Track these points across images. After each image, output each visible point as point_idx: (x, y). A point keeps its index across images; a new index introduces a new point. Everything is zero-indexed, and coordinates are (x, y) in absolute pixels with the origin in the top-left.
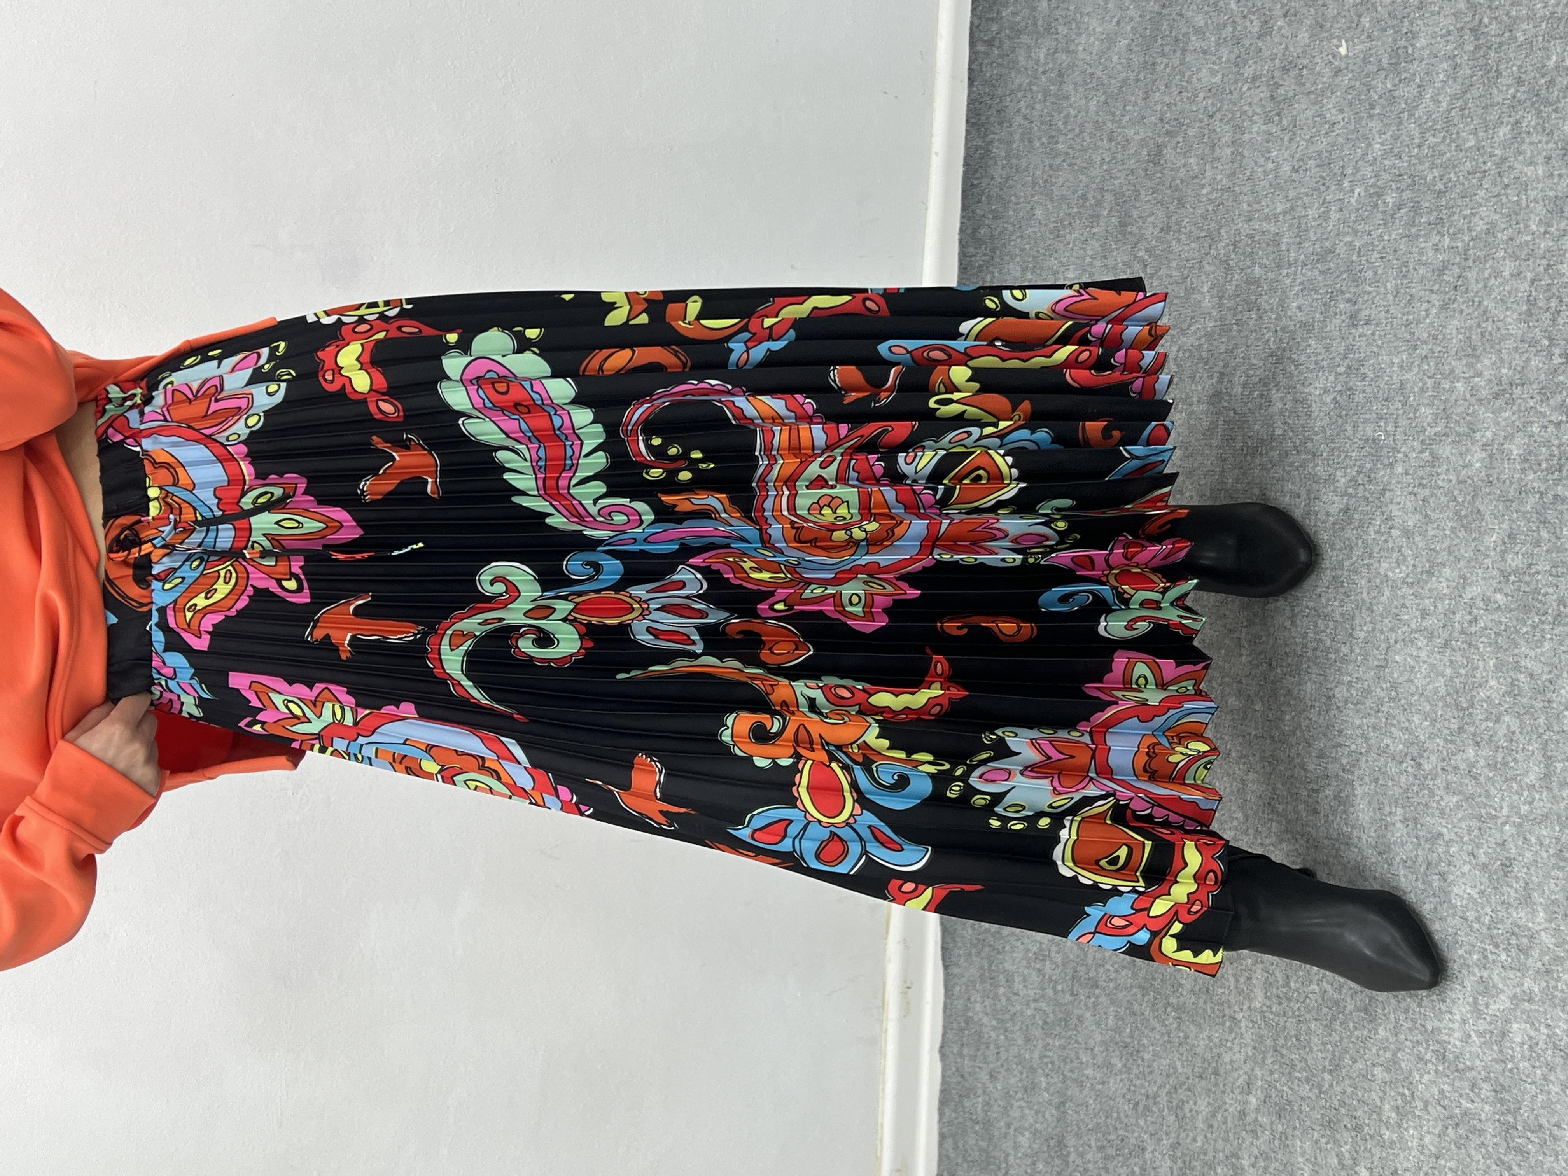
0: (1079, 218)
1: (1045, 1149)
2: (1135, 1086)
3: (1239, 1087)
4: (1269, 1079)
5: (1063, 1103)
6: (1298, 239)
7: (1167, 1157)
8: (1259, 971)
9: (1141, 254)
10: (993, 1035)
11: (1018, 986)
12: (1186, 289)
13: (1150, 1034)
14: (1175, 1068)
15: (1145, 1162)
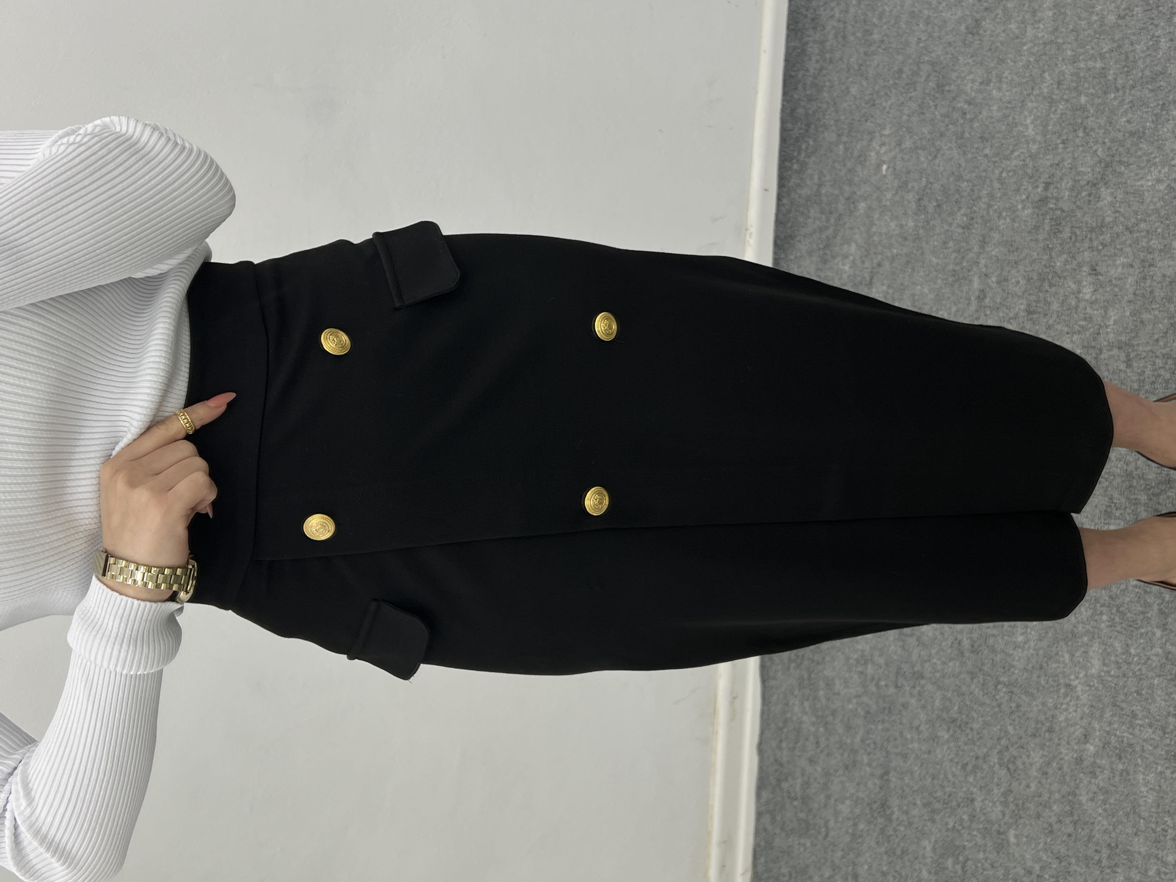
0: (895, 88)
1: (867, 811)
2: (964, 751)
3: (1075, 739)
4: (1108, 729)
5: (887, 773)
6: (1126, 69)
7: (998, 804)
8: (1097, 644)
9: (959, 105)
10: (813, 729)
11: (838, 686)
12: (1008, 125)
13: (980, 708)
14: (1007, 732)
15: (974, 810)
